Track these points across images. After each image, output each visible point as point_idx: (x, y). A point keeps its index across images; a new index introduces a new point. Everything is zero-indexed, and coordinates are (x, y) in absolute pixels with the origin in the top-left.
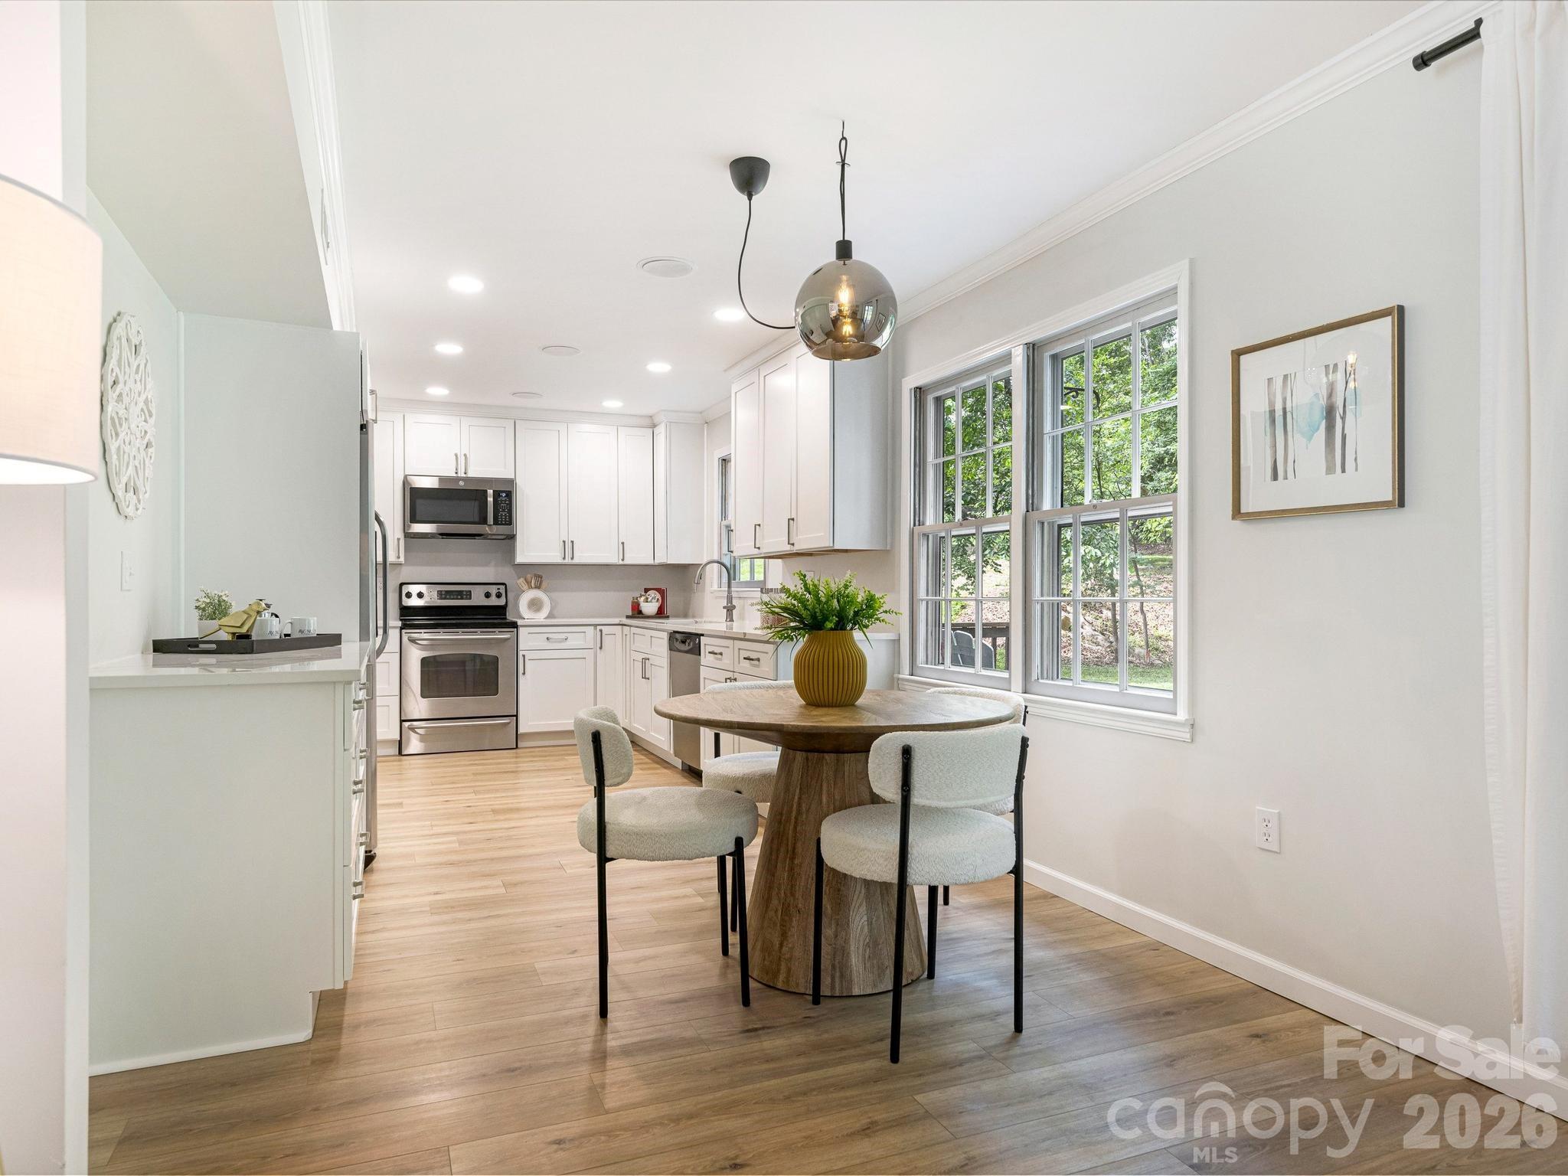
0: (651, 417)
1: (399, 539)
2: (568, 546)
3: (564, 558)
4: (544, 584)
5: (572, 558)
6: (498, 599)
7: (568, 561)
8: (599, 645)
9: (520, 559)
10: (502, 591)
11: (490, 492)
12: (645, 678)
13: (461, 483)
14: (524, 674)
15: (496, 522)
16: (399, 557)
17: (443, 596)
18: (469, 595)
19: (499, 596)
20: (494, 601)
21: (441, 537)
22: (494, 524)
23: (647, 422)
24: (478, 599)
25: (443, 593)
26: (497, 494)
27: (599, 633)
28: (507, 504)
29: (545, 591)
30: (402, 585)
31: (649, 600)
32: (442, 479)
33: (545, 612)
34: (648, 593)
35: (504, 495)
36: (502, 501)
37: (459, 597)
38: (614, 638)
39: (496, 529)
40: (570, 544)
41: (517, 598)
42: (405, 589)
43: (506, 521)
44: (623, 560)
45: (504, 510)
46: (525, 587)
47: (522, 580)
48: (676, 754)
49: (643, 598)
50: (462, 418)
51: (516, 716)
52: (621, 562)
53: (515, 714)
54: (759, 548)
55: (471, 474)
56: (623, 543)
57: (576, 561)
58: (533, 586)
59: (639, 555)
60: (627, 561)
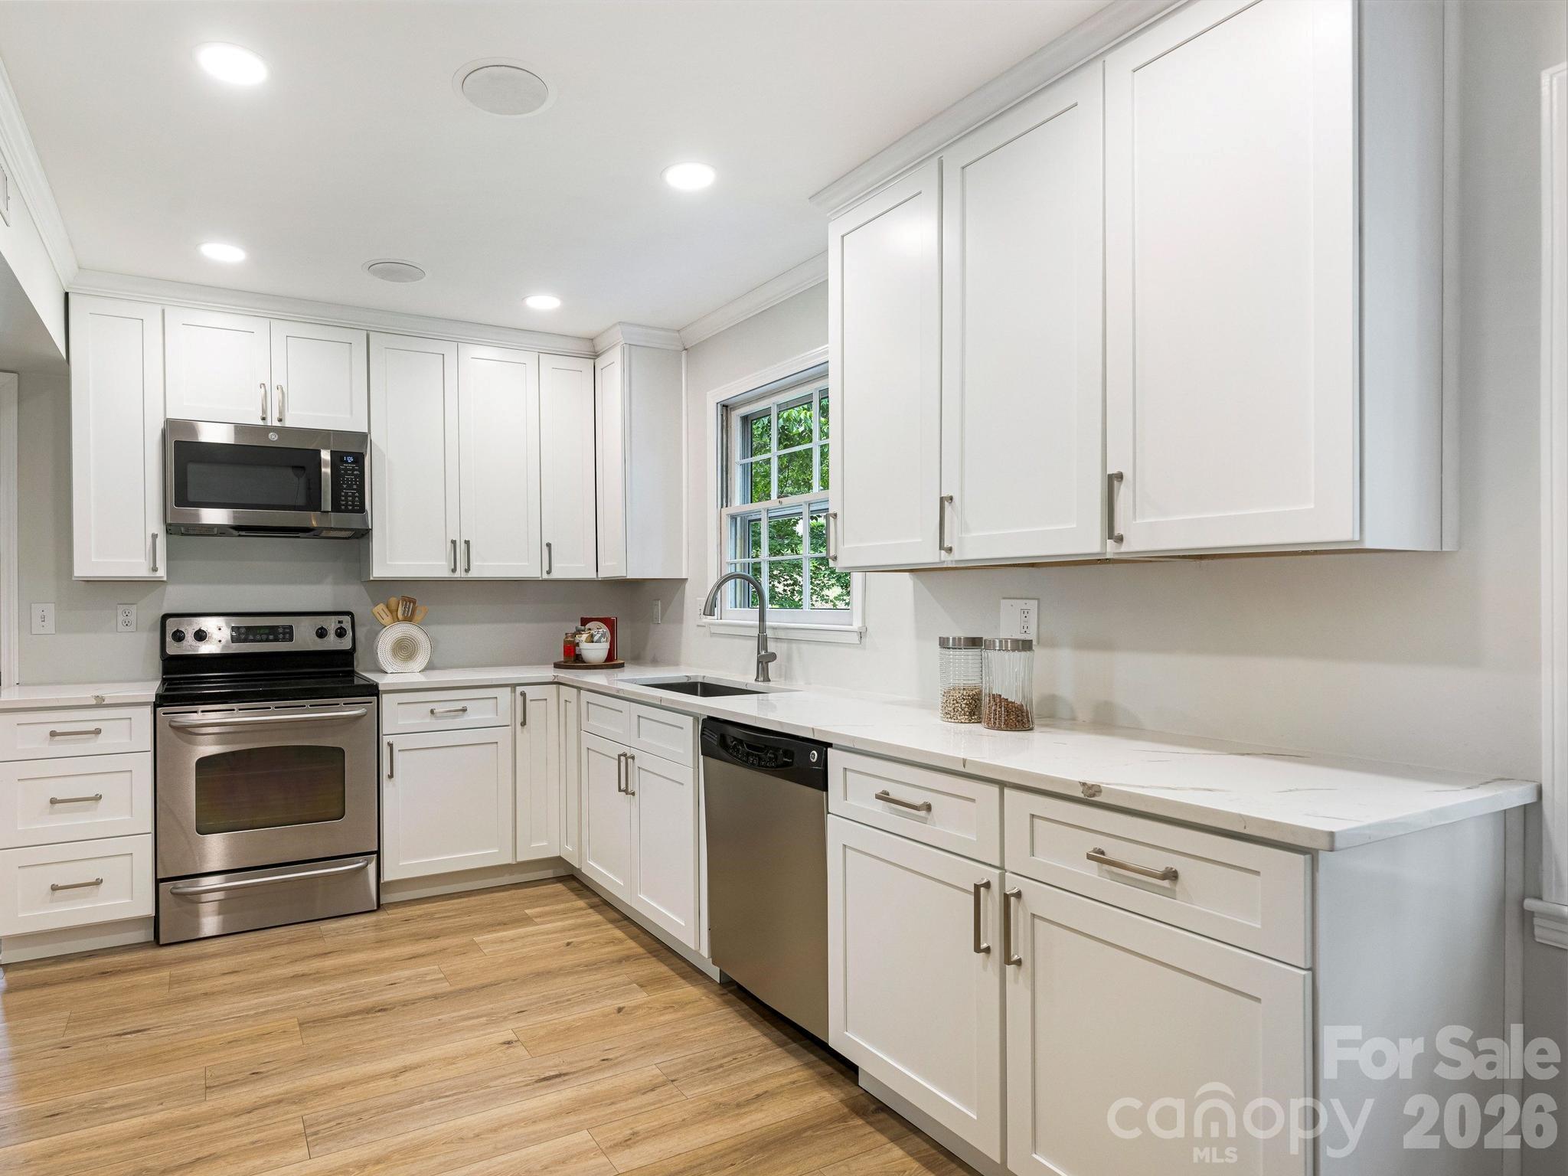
0: (592, 339)
1: (155, 536)
2: (461, 548)
3: (454, 570)
4: (418, 617)
5: (467, 570)
6: (339, 640)
7: (460, 574)
8: (519, 719)
9: (378, 571)
10: (347, 625)
11: (326, 455)
12: (626, 791)
13: (273, 437)
14: (391, 776)
15: (336, 508)
16: (155, 569)
17: (243, 637)
18: (288, 633)
19: (341, 633)
20: (332, 643)
21: (235, 533)
22: (332, 511)
23: (584, 348)
24: (304, 639)
25: (243, 630)
26: (338, 458)
27: (519, 699)
28: (356, 475)
29: (421, 625)
30: (165, 617)
31: (596, 638)
32: (240, 429)
33: (421, 660)
34: (587, 626)
35: (350, 459)
36: (346, 470)
37: (271, 637)
38: (545, 704)
39: (335, 520)
40: (463, 546)
41: (373, 636)
42: (172, 625)
43: (353, 505)
44: (549, 572)
45: (350, 487)
46: (387, 619)
47: (381, 607)
48: (716, 957)
49: (584, 636)
50: (274, 323)
51: (378, 853)
52: (545, 576)
53: (376, 849)
54: (950, 550)
55: (289, 423)
56: (549, 545)
57: (474, 574)
58: (400, 616)
59: (573, 566)
60: (556, 574)
